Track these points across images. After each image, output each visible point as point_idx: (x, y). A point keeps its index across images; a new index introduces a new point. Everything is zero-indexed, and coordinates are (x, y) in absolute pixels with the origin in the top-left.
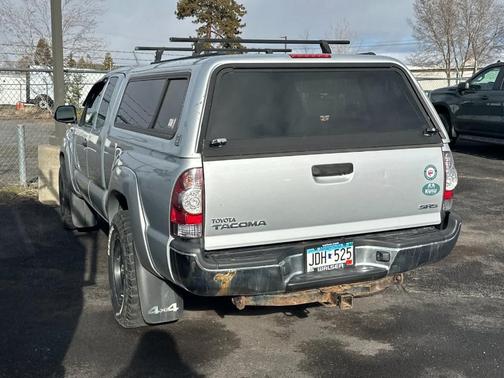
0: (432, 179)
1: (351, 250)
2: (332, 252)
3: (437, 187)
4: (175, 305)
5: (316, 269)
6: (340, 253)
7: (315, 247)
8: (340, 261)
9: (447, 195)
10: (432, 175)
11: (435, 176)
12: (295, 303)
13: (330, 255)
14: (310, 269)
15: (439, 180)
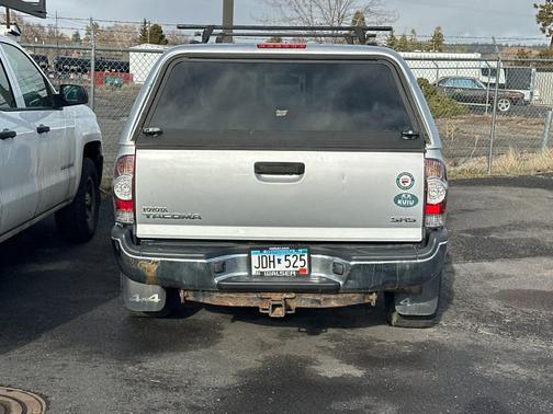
0: (407, 188)
1: (305, 258)
2: (283, 258)
3: (415, 199)
4: (156, 296)
5: (262, 273)
6: (293, 260)
7: (262, 250)
8: (291, 268)
9: (429, 209)
10: (407, 185)
11: (411, 185)
12: (231, 304)
13: (279, 261)
14: (254, 272)
15: (418, 190)
